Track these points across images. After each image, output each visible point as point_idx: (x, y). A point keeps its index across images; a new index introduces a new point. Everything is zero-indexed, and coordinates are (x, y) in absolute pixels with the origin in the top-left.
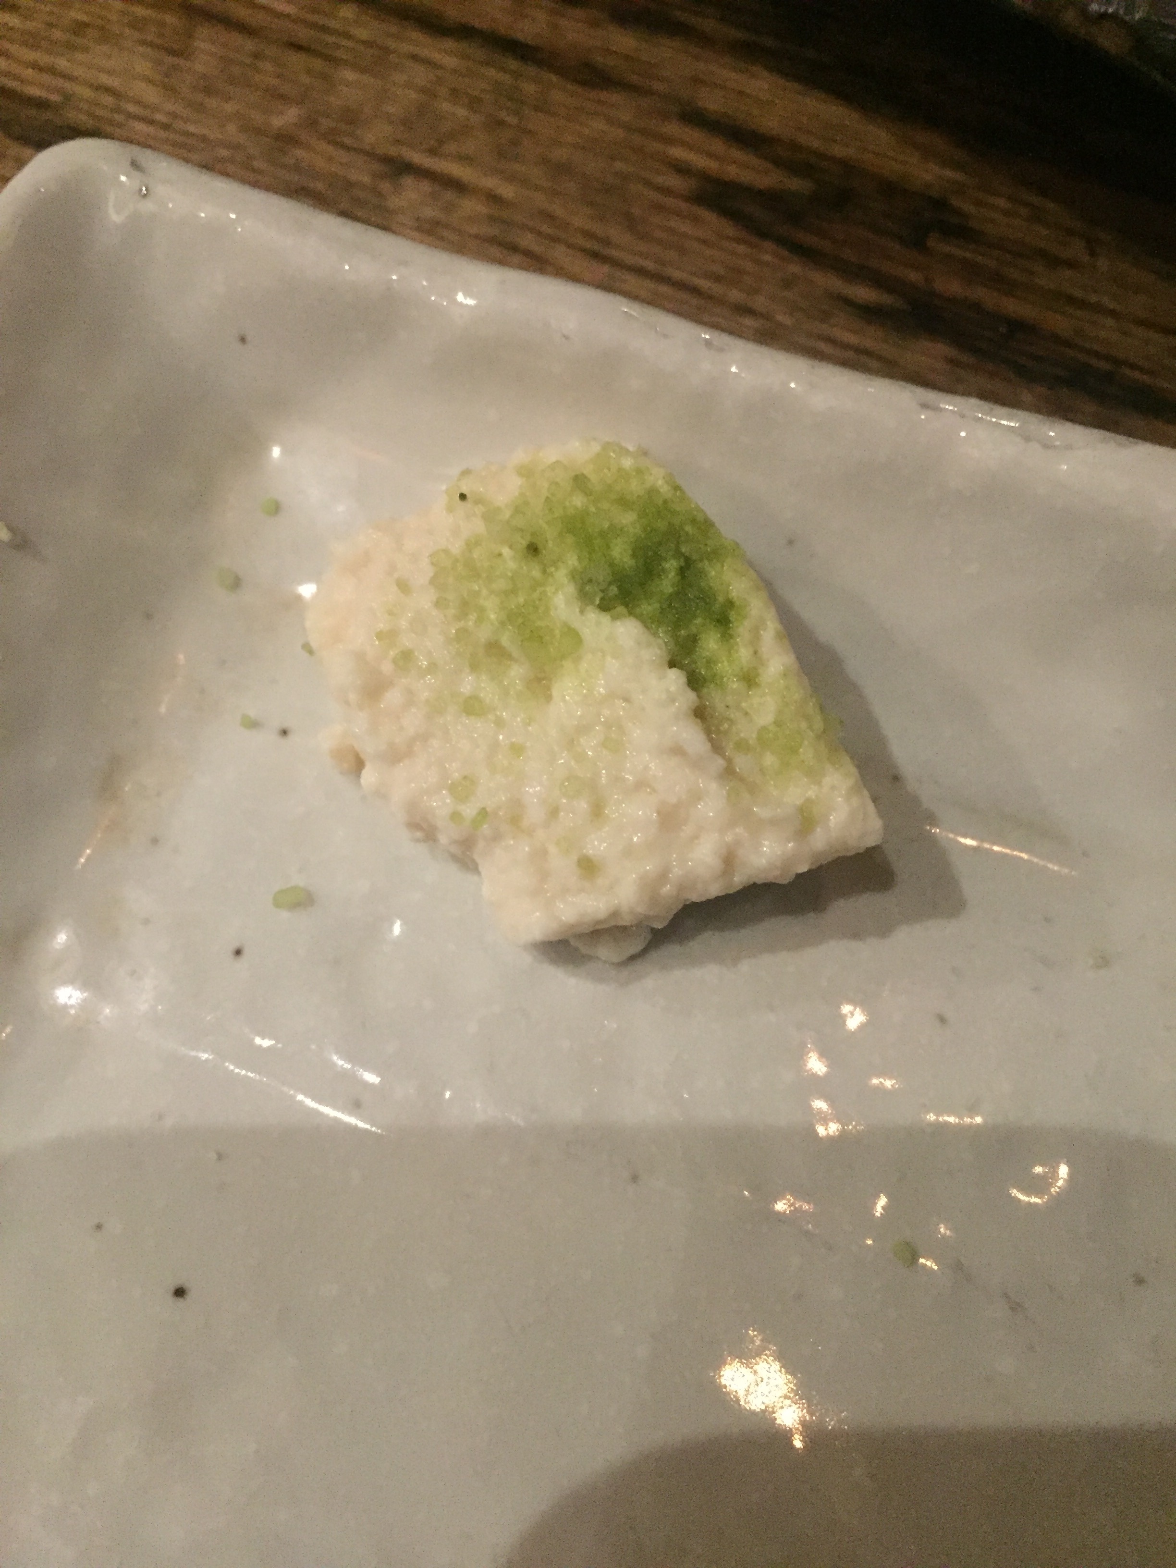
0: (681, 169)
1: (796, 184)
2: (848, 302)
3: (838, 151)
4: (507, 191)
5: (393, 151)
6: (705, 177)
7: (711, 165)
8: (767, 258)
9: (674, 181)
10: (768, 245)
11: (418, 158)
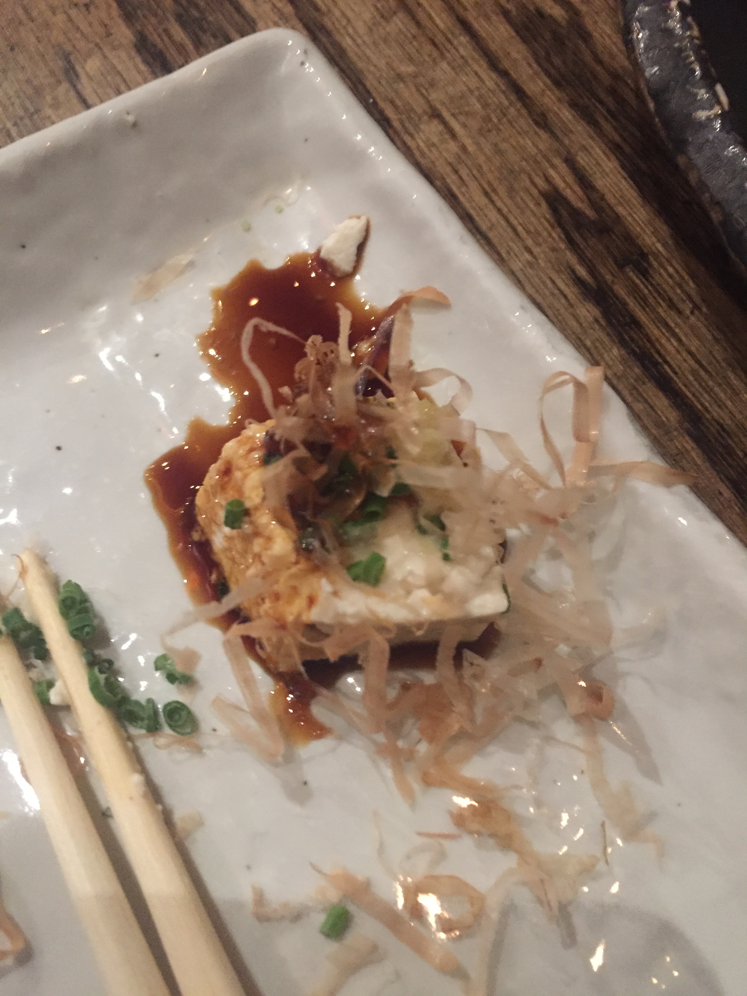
0: (548, 179)
1: (590, 213)
2: (573, 271)
3: (620, 210)
4: (471, 148)
5: (439, 106)
6: (556, 189)
7: (561, 184)
8: (554, 235)
9: (541, 183)
10: (559, 230)
11: (446, 115)
